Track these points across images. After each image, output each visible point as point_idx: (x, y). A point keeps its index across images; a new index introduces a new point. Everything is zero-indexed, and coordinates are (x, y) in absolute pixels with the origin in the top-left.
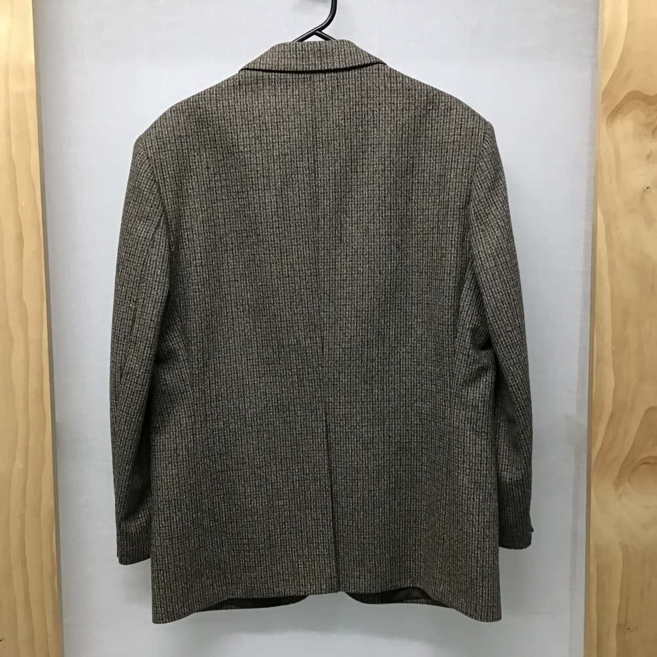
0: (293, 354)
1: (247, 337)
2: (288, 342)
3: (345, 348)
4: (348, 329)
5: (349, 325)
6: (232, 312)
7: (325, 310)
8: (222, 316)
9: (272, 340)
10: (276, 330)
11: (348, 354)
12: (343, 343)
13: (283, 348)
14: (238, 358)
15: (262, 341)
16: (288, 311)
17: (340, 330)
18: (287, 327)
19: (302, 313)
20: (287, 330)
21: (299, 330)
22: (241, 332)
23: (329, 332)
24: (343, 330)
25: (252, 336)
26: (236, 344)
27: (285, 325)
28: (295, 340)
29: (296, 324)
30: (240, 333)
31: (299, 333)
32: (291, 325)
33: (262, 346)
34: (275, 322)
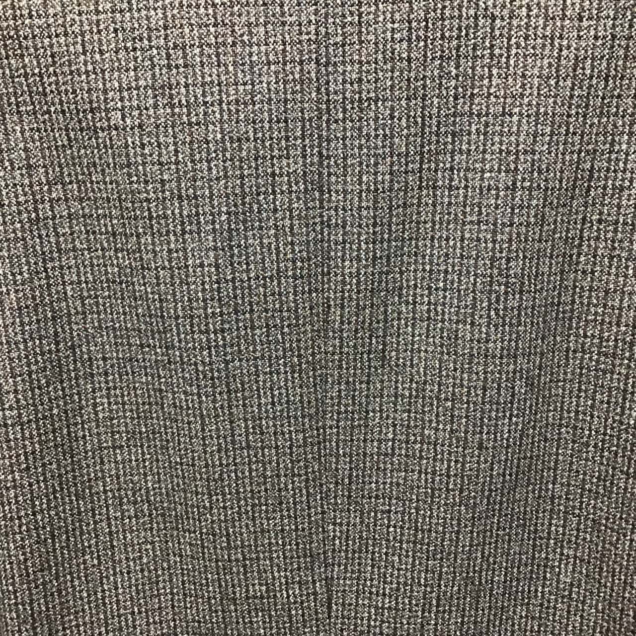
0: (257, 616)
1: (146, 574)
2: (247, 591)
3: (383, 608)
4: (393, 567)
5: (396, 558)
6: (108, 519)
7: (338, 521)
8: (82, 534)
9: (207, 585)
10: (218, 567)
11: (388, 622)
12: (377, 595)
13: (235, 605)
14: (127, 620)
15: (183, 582)
16: (247, 525)
17: (373, 566)
18: (245, 559)
19: (282, 530)
20: (245, 566)
21: (272, 566)
22: (131, 563)
23: (346, 568)
24: (379, 568)
25: (160, 572)
26: (120, 591)
27: (240, 556)
28: (264, 588)
29: (267, 554)
30: (128, 566)
31: (272, 573)
32: (254, 556)
33: (185, 594)
34: (215, 548)
